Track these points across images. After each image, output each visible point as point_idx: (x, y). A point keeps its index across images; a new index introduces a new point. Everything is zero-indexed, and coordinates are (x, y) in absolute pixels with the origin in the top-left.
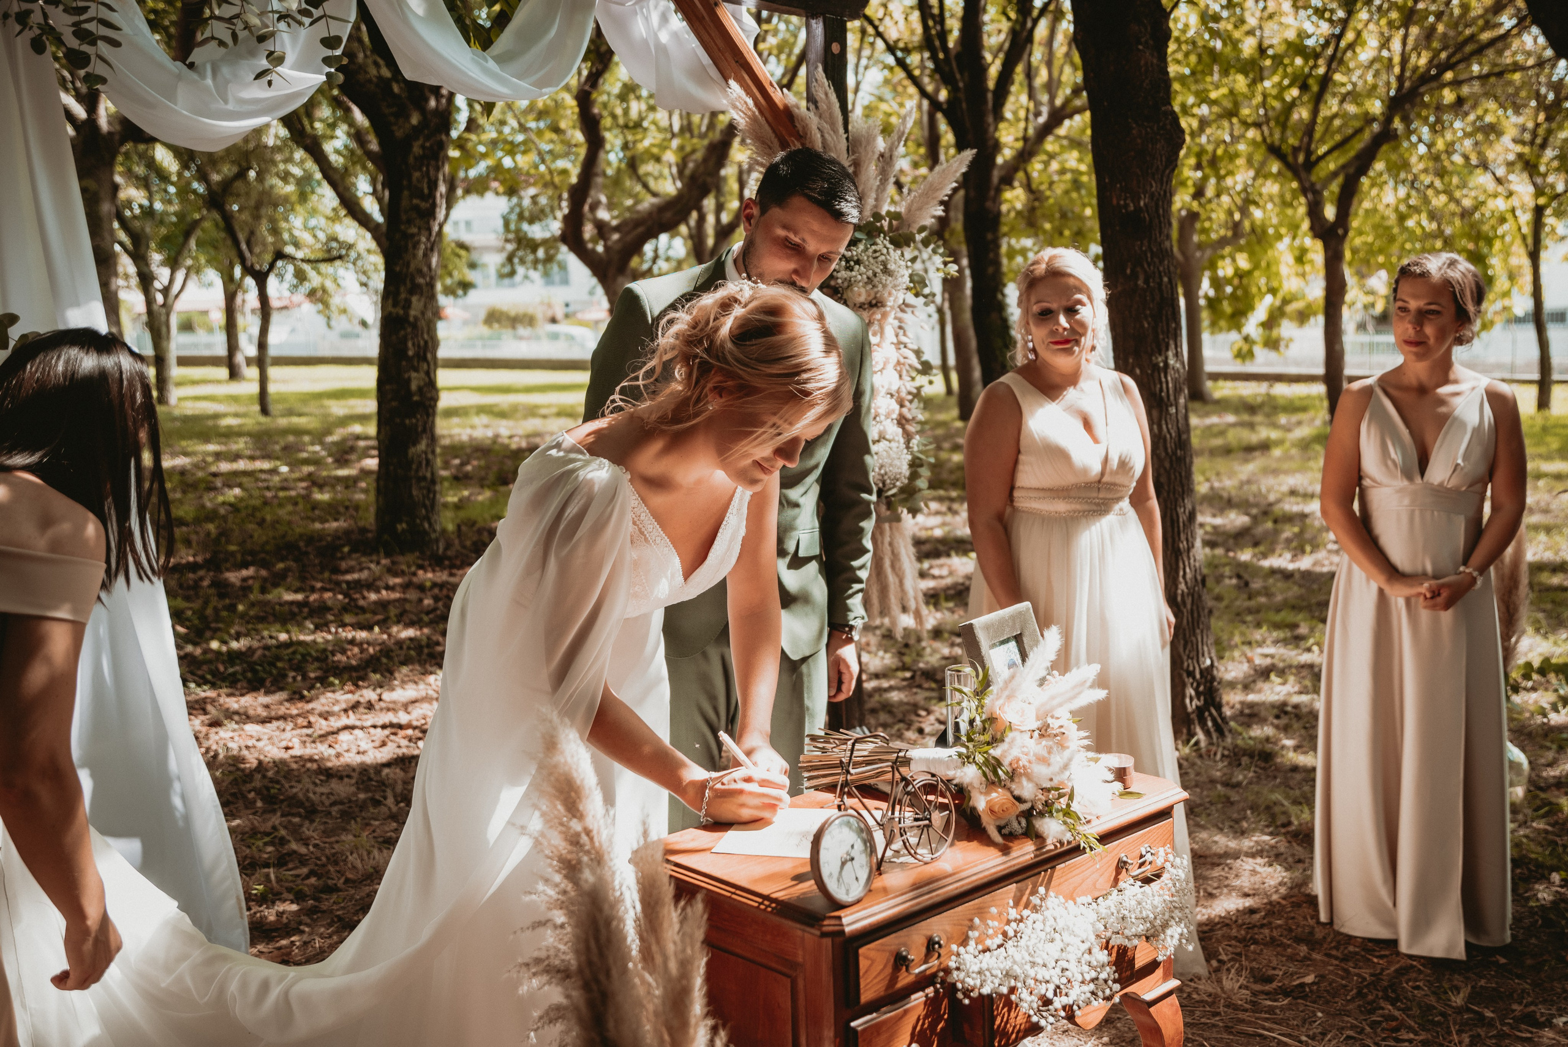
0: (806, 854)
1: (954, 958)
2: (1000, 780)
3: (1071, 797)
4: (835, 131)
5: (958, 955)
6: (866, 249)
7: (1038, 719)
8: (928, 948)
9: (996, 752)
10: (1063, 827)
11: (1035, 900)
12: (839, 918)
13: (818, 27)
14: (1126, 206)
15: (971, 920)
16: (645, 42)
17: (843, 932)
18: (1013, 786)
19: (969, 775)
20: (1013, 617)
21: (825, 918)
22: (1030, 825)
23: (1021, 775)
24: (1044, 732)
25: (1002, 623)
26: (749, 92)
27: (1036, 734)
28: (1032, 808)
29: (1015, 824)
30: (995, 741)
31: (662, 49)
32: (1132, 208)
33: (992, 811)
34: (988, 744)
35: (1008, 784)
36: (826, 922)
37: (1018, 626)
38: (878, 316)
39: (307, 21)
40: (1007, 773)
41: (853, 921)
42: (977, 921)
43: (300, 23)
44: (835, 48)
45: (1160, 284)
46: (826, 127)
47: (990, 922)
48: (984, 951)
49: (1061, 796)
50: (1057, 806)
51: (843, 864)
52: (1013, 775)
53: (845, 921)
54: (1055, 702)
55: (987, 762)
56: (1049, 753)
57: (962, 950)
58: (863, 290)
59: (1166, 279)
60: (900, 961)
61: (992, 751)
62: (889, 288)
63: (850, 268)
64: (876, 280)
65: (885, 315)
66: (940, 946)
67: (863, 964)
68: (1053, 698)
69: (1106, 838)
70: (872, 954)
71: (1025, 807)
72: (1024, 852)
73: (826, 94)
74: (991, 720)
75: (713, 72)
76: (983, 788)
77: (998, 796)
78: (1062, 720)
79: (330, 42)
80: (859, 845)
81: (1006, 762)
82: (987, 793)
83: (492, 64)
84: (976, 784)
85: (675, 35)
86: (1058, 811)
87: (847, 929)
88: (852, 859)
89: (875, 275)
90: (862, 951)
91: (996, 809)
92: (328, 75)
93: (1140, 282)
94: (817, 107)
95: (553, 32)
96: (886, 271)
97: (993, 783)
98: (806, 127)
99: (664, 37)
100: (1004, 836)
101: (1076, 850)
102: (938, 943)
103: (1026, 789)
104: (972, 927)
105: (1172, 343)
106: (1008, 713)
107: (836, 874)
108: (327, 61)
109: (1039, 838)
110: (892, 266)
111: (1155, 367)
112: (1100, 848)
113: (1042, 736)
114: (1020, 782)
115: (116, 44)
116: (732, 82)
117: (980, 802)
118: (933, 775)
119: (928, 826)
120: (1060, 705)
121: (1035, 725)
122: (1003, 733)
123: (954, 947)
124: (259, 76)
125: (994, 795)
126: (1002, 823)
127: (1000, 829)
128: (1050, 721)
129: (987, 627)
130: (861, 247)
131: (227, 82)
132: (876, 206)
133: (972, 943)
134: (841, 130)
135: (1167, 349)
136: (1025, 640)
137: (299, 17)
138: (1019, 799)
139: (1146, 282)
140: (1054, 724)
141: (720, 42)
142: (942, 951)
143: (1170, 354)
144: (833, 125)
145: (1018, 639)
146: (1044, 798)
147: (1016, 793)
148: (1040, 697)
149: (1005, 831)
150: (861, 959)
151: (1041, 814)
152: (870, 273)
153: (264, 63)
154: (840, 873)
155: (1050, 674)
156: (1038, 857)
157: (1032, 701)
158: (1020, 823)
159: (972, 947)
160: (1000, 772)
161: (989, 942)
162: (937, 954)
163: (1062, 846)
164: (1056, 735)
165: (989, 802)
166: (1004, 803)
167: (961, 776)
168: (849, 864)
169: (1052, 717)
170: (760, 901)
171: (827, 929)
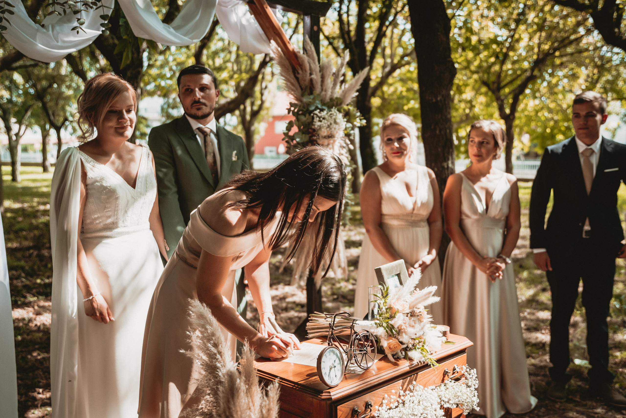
0: (315, 365)
1: (377, 412)
2: (393, 335)
3: (424, 343)
4: (315, 63)
5: (379, 410)
6: (327, 113)
7: (410, 308)
8: (366, 408)
9: (392, 322)
10: (421, 355)
11: (411, 387)
12: (329, 392)
13: (308, 20)
14: (432, 100)
15: (383, 395)
16: (236, 23)
17: (331, 398)
18: (399, 337)
19: (380, 332)
20: (397, 266)
21: (322, 393)
22: (406, 354)
23: (402, 332)
24: (412, 314)
25: (392, 268)
26: (279, 45)
27: (409, 315)
28: (407, 347)
29: (400, 354)
30: (392, 317)
31: (243, 26)
32: (434, 100)
33: (390, 348)
34: (388, 318)
35: (397, 336)
36: (324, 394)
37: (399, 270)
38: (332, 141)
39: (95, 7)
40: (396, 331)
41: (335, 394)
42: (386, 396)
43: (92, 8)
44: (315, 28)
45: (446, 133)
46: (311, 61)
47: (392, 396)
48: (390, 409)
49: (420, 342)
50: (418, 346)
51: (331, 369)
52: (399, 332)
53: (332, 394)
54: (417, 301)
55: (388, 326)
56: (415, 323)
57: (380, 408)
58: (326, 131)
59: (448, 131)
60: (354, 412)
61: (390, 322)
62: (337, 130)
63: (320, 121)
64: (331, 126)
65: (334, 141)
66: (371, 406)
67: (339, 413)
68: (416, 299)
69: (439, 361)
70: (343, 409)
71: (405, 346)
72: (404, 366)
73: (311, 48)
74: (390, 308)
75: (264, 37)
76: (386, 338)
77: (393, 341)
78: (421, 309)
79: (103, 17)
80: (337, 361)
81: (396, 326)
82: (388, 340)
83: (172, 30)
84: (383, 336)
85: (248, 21)
86: (418, 348)
87: (333, 397)
88: (335, 367)
89: (331, 124)
90: (338, 407)
91: (392, 347)
92: (103, 31)
93: (438, 132)
94: (307, 53)
95: (198, 18)
96: (335, 122)
97: (390, 336)
98: (303, 61)
99: (244, 22)
100: (395, 359)
101: (426, 366)
103: (405, 338)
104: (383, 399)
105: (450, 158)
106: (397, 306)
107: (328, 374)
108: (102, 25)
109: (411, 360)
110: (338, 121)
111: (443, 167)
112: (437, 365)
113: (411, 316)
114: (402, 335)
115: (12, 13)
116: (272, 41)
117: (385, 344)
118: (368, 332)
119: (365, 354)
120: (420, 302)
121: (408, 311)
122: (395, 314)
123: (377, 407)
124: (74, 29)
125: (391, 341)
126: (395, 353)
127: (393, 355)
128: (415, 309)
129: (387, 270)
130: (325, 112)
131: (58, 33)
132: (331, 95)
133: (384, 405)
134: (317, 63)
135: (448, 159)
136: (402, 276)
137: (91, 5)
138: (402, 343)
139: (440, 131)
140: (417, 311)
141: (267, 24)
142: (371, 408)
143: (450, 162)
144: (314, 60)
145: (398, 275)
146: (412, 343)
147: (400, 340)
148: (411, 299)
149: (396, 357)
150: (338, 411)
151: (411, 349)
152: (329, 123)
153: (76, 24)
154: (329, 373)
155: (415, 290)
156: (410, 368)
157: (408, 301)
158: (402, 353)
159: (385, 407)
160: (393, 331)
161: (392, 405)
162: (370, 410)
163: (421, 364)
164: (418, 316)
165: (388, 344)
166: (395, 345)
167: (377, 332)
168: (333, 369)
169: (416, 308)
170: (293, 385)
171: (323, 397)
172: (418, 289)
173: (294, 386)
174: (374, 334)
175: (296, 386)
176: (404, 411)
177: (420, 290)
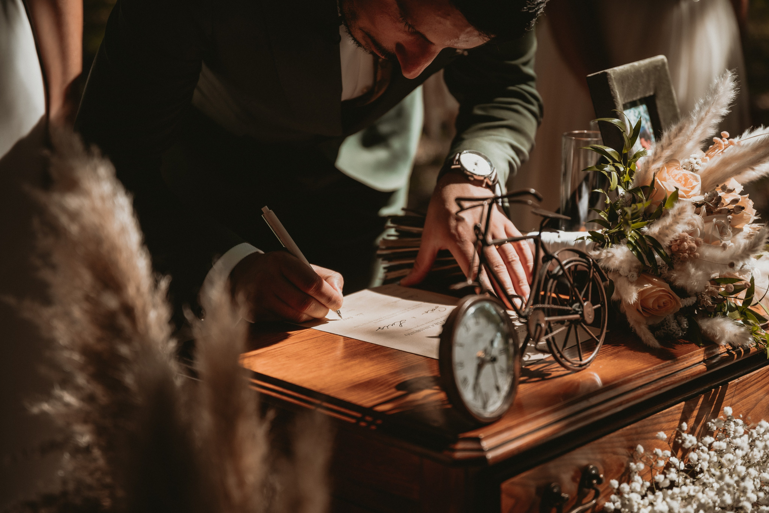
1: (614, 497)
2: (657, 267)
3: (751, 291)
5: (619, 492)
7: (703, 191)
8: (581, 484)
9: (653, 229)
10: (740, 329)
11: (719, 422)
12: (478, 440)
15: (632, 448)
18: (675, 274)
19: (620, 257)
20: (648, 73)
22: (694, 325)
23: (683, 261)
24: (712, 207)
27: (704, 208)
28: (695, 306)
29: (674, 325)
30: (651, 215)
33: (644, 308)
34: (642, 218)
35: (665, 271)
36: (460, 446)
40: (665, 257)
41: (497, 444)
42: (641, 448)
48: (654, 489)
49: (738, 290)
50: (730, 302)
51: (480, 365)
52: (673, 260)
53: (486, 444)
54: (729, 169)
55: (640, 242)
57: (625, 487)
61: (648, 228)
66: (598, 481)
67: (506, 504)
68: (725, 163)
70: (517, 490)
71: (689, 301)
74: (643, 189)
77: (654, 287)
80: (499, 342)
81: (666, 242)
82: (639, 283)
86: (731, 309)
87: (490, 455)
88: (494, 360)
90: (505, 485)
91: (650, 303)
97: (647, 270)
100: (660, 339)
101: (758, 360)
102: (597, 476)
103: (691, 279)
104: (633, 456)
106: (667, 182)
107: (471, 381)
109: (708, 342)
113: (710, 212)
114: (684, 269)
117: (628, 294)
118: (583, 255)
120: (737, 172)
121: (700, 198)
123: (615, 483)
125: (648, 286)
126: (658, 322)
127: (652, 329)
128: (721, 194)
129: (621, 81)
133: (637, 478)
136: (658, 103)
138: (682, 292)
140: (726, 197)
142: (600, 487)
145: (649, 102)
146: (713, 291)
147: (680, 282)
148: (706, 162)
149: (662, 333)
150: (503, 494)
154: (477, 378)
155: (719, 135)
156: (709, 368)
157: (697, 167)
158: (679, 324)
159: (638, 483)
160: (657, 256)
161: (660, 478)
162: (593, 492)
163: (739, 353)
164: (729, 212)
165: (641, 294)
166: (660, 297)
167: (608, 259)
168: (488, 368)
169: (724, 188)
170: (359, 415)
171: (458, 455)
172: (726, 133)
173: (359, 420)
174: (601, 264)
175: (368, 418)
176: (700, 495)
177: (732, 136)
